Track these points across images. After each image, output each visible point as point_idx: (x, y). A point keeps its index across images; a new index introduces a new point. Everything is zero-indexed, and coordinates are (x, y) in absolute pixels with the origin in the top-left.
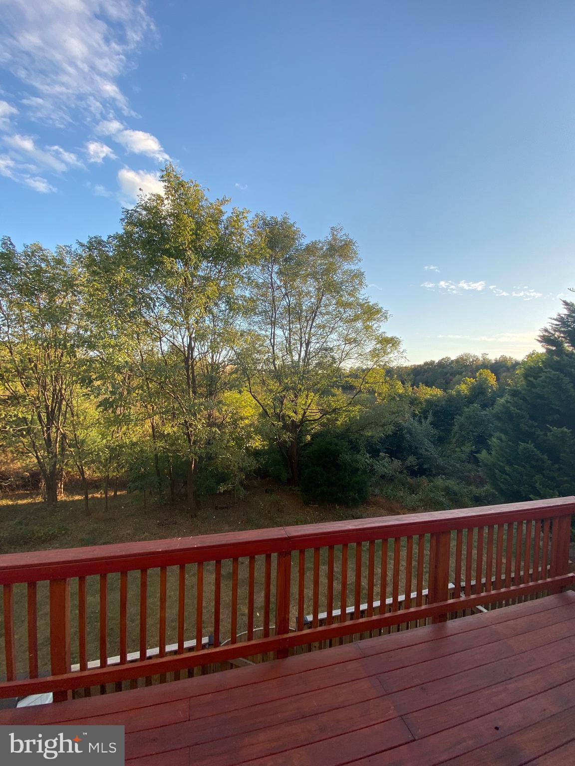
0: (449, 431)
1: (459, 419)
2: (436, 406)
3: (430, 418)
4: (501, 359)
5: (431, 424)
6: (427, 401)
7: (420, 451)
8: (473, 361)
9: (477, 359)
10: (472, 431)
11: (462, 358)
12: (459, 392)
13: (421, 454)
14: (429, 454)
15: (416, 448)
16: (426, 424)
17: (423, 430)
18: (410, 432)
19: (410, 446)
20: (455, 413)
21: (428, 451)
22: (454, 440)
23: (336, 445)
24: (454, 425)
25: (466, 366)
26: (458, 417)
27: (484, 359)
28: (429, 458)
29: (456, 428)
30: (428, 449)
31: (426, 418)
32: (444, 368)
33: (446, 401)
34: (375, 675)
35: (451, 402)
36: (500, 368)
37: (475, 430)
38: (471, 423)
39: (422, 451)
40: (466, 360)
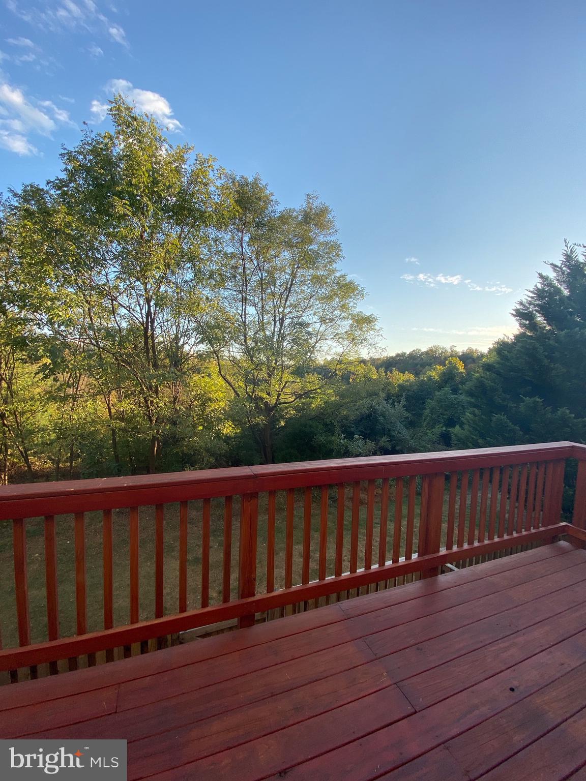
0: (420, 415)
1: (430, 403)
2: (409, 390)
3: (403, 402)
4: (468, 351)
5: (404, 407)
6: (399, 386)
7: (393, 433)
8: (442, 353)
9: (446, 351)
10: (442, 414)
11: (431, 350)
12: (430, 378)
13: (394, 436)
14: (401, 436)
15: (389, 430)
16: (399, 407)
17: (396, 412)
18: (383, 415)
19: (384, 429)
20: (426, 397)
21: (400, 433)
22: (425, 424)
23: (310, 426)
24: (425, 409)
25: (435, 358)
26: (429, 401)
27: (452, 351)
28: (400, 440)
29: (427, 412)
30: (401, 431)
31: (399, 402)
32: (414, 360)
33: (418, 386)
34: (361, 638)
35: (422, 387)
36: (468, 358)
37: (445, 413)
38: (441, 406)
39: (394, 433)
40: (436, 352)
